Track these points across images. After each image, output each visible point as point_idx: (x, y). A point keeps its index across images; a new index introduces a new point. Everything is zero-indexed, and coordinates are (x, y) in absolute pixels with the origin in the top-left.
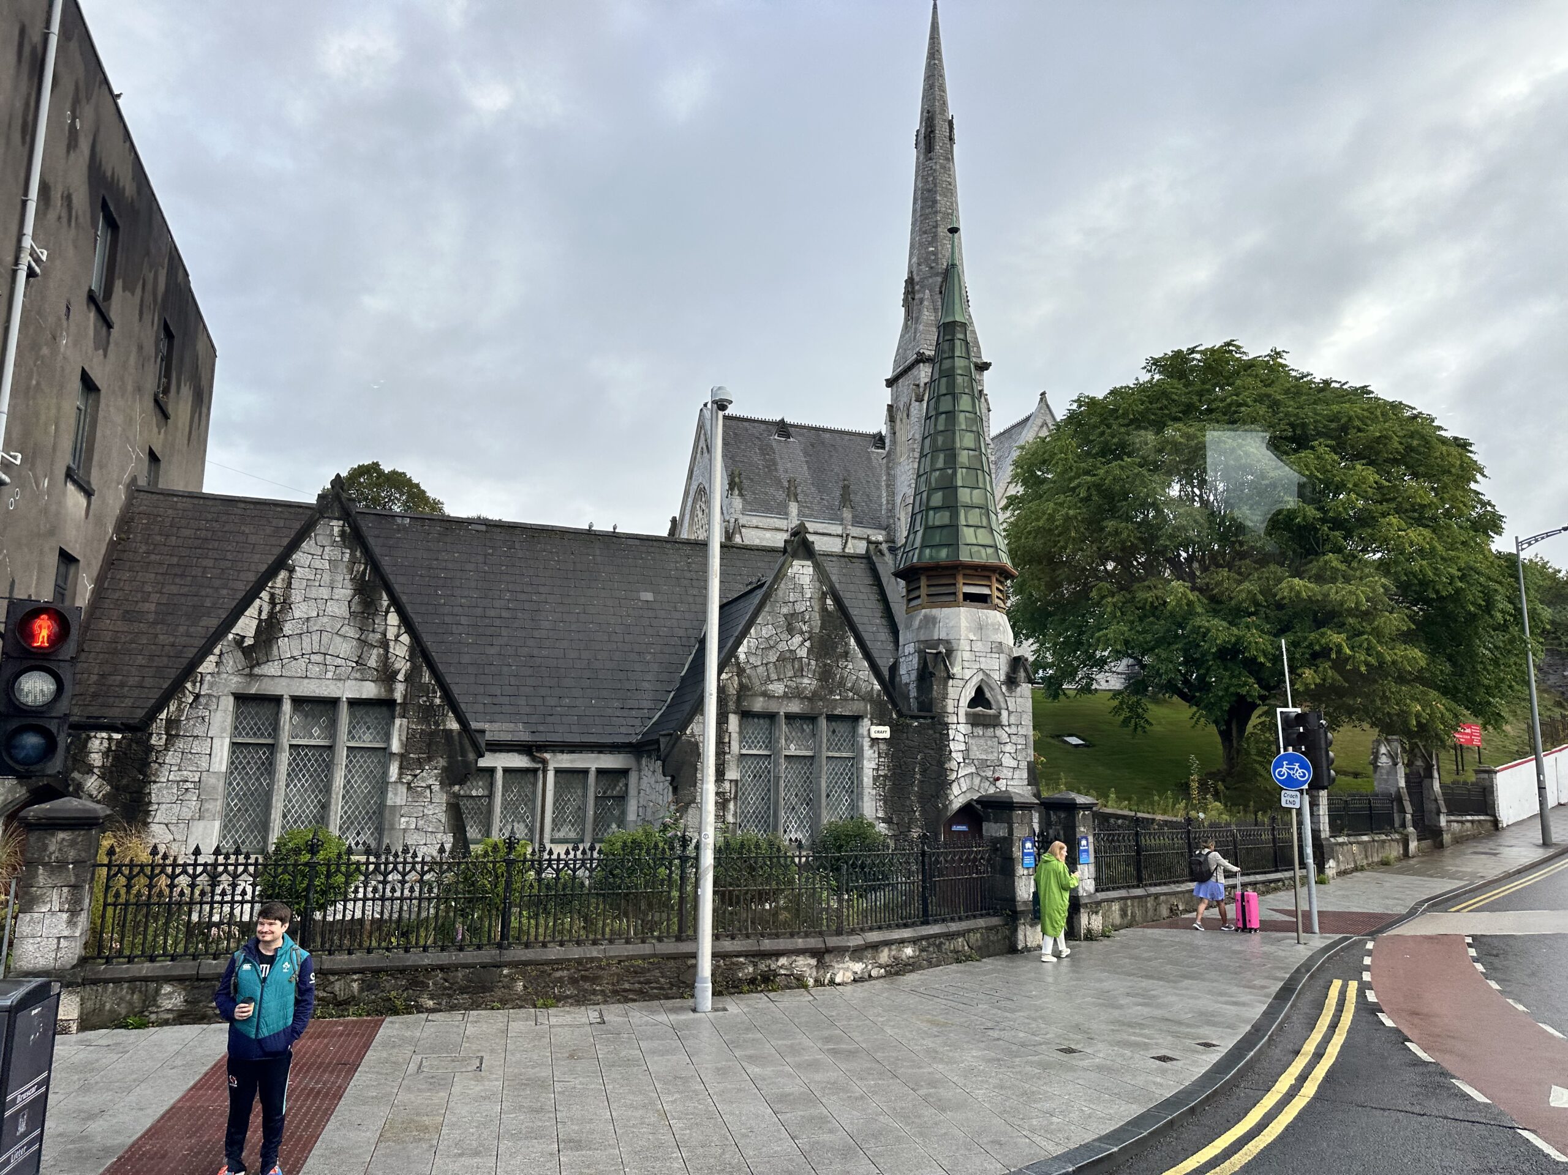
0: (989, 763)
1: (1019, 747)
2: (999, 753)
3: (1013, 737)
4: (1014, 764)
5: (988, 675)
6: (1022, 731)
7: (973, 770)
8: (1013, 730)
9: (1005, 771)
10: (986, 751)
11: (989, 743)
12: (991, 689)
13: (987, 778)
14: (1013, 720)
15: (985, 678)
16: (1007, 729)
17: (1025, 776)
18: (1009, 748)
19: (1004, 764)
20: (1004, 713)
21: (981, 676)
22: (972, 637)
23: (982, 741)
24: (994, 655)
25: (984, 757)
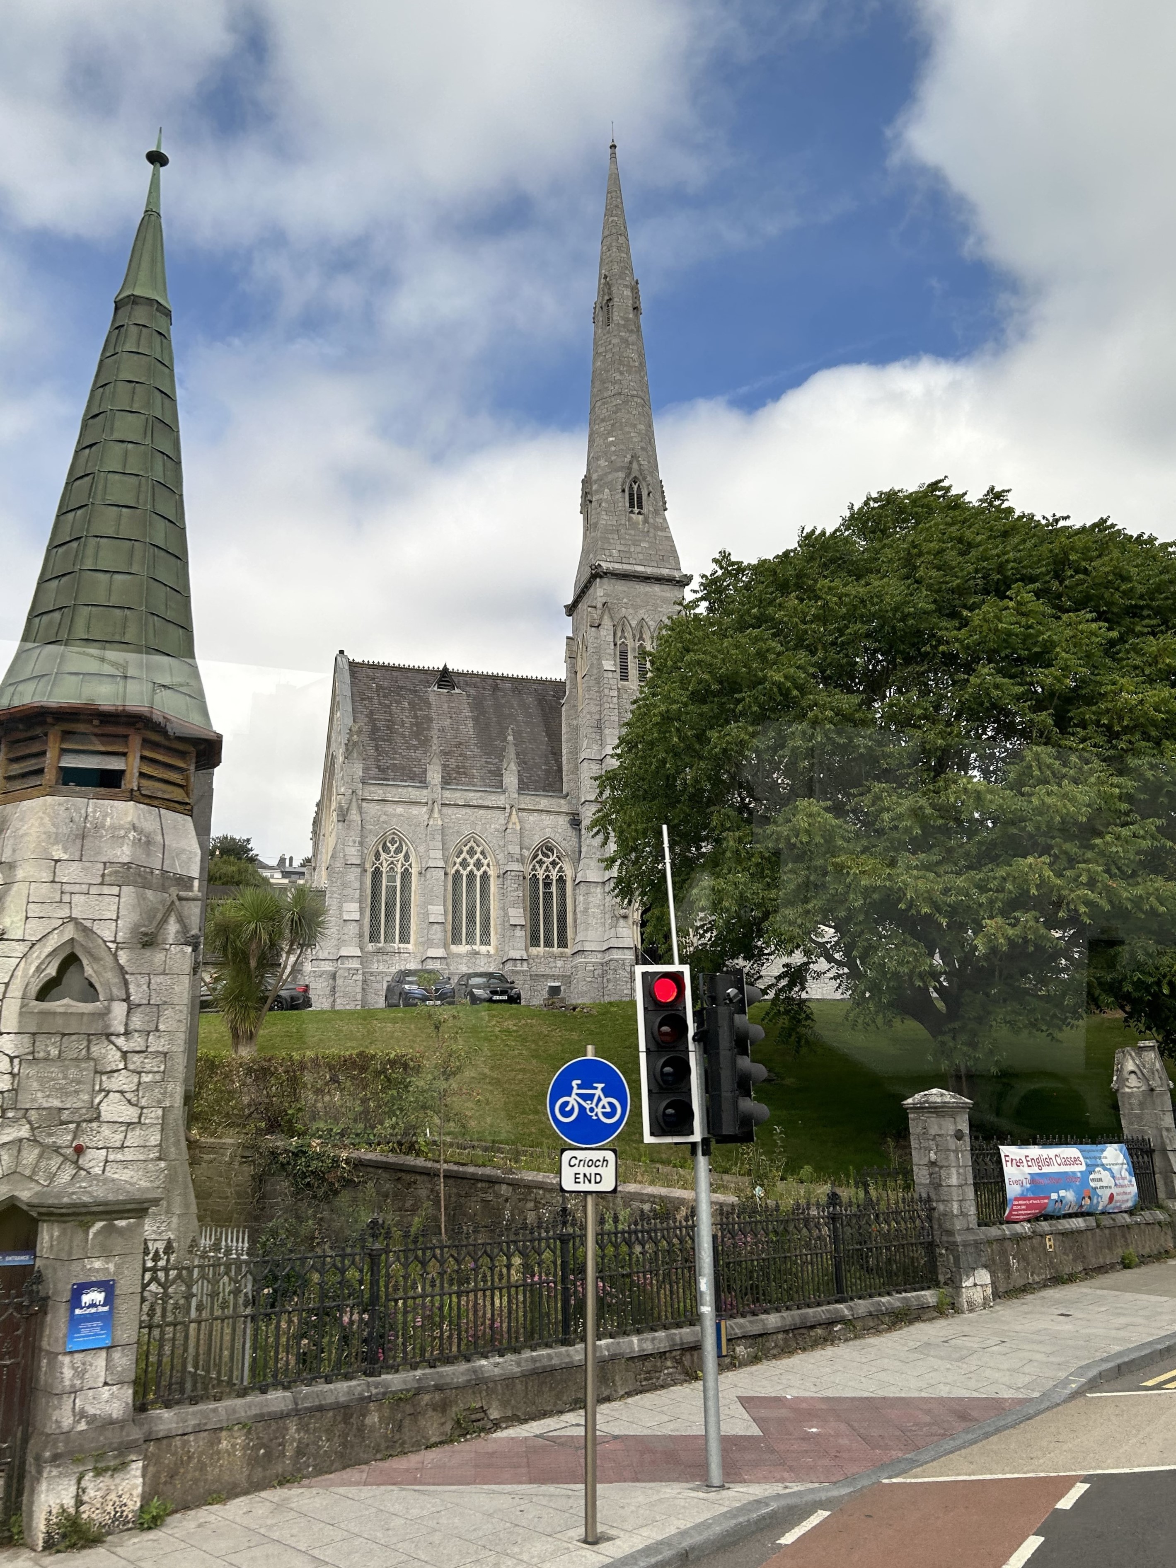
0: (65, 1116)
1: (146, 1078)
2: (94, 1093)
3: (136, 1058)
4: (130, 1114)
5: (87, 931)
6: (157, 1044)
7: (24, 1132)
8: (137, 1042)
9: (106, 1131)
10: (63, 1092)
11: (72, 1073)
12: (95, 958)
13: (57, 1150)
14: (136, 1022)
15: (79, 937)
16: (121, 1041)
17: (155, 1138)
18: (122, 1081)
19: (105, 1116)
20: (119, 1010)
21: (70, 932)
22: (58, 853)
23: (54, 1070)
24: (106, 890)
25: (56, 1103)
